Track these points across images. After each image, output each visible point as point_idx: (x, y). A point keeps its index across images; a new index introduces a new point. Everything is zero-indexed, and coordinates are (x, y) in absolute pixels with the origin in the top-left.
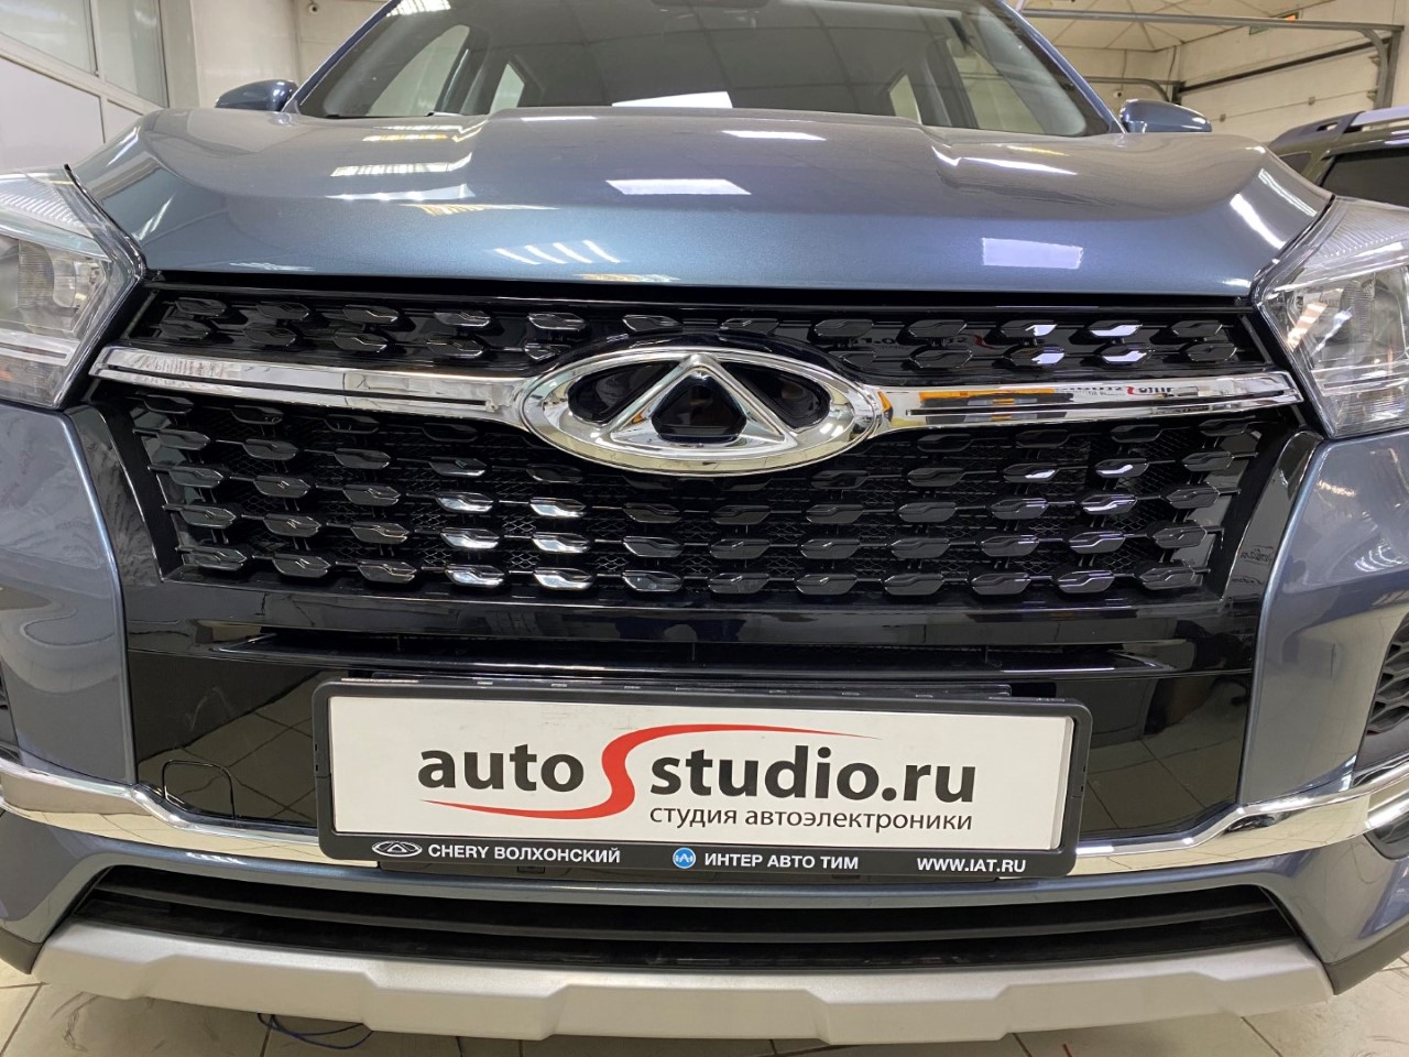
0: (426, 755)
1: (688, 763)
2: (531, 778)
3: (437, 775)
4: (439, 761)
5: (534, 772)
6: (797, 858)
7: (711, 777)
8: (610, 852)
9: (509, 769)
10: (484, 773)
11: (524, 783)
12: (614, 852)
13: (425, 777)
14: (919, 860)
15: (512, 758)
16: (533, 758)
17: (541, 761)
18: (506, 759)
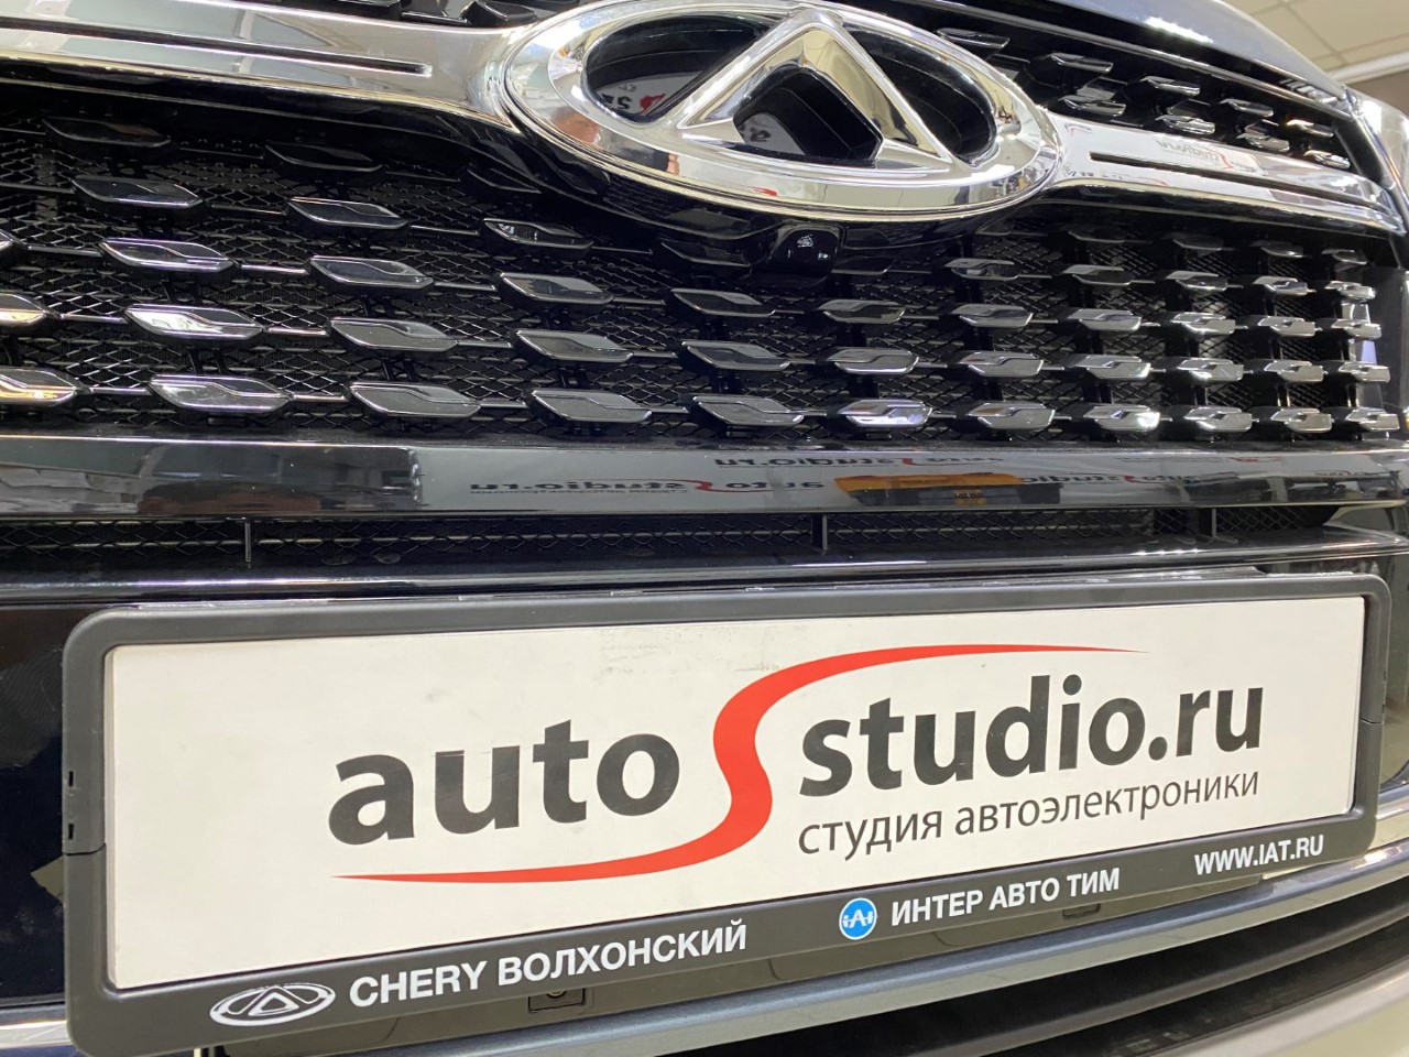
0: (348, 769)
1: (865, 727)
2: (576, 795)
3: (372, 814)
4: (374, 779)
5: (583, 780)
6: (1033, 885)
7: (901, 751)
8: (729, 930)
9: (532, 777)
10: (477, 793)
11: (563, 808)
12: (735, 929)
13: (345, 822)
14: (1197, 857)
15: (539, 753)
16: (581, 750)
17: (596, 754)
18: (526, 756)
